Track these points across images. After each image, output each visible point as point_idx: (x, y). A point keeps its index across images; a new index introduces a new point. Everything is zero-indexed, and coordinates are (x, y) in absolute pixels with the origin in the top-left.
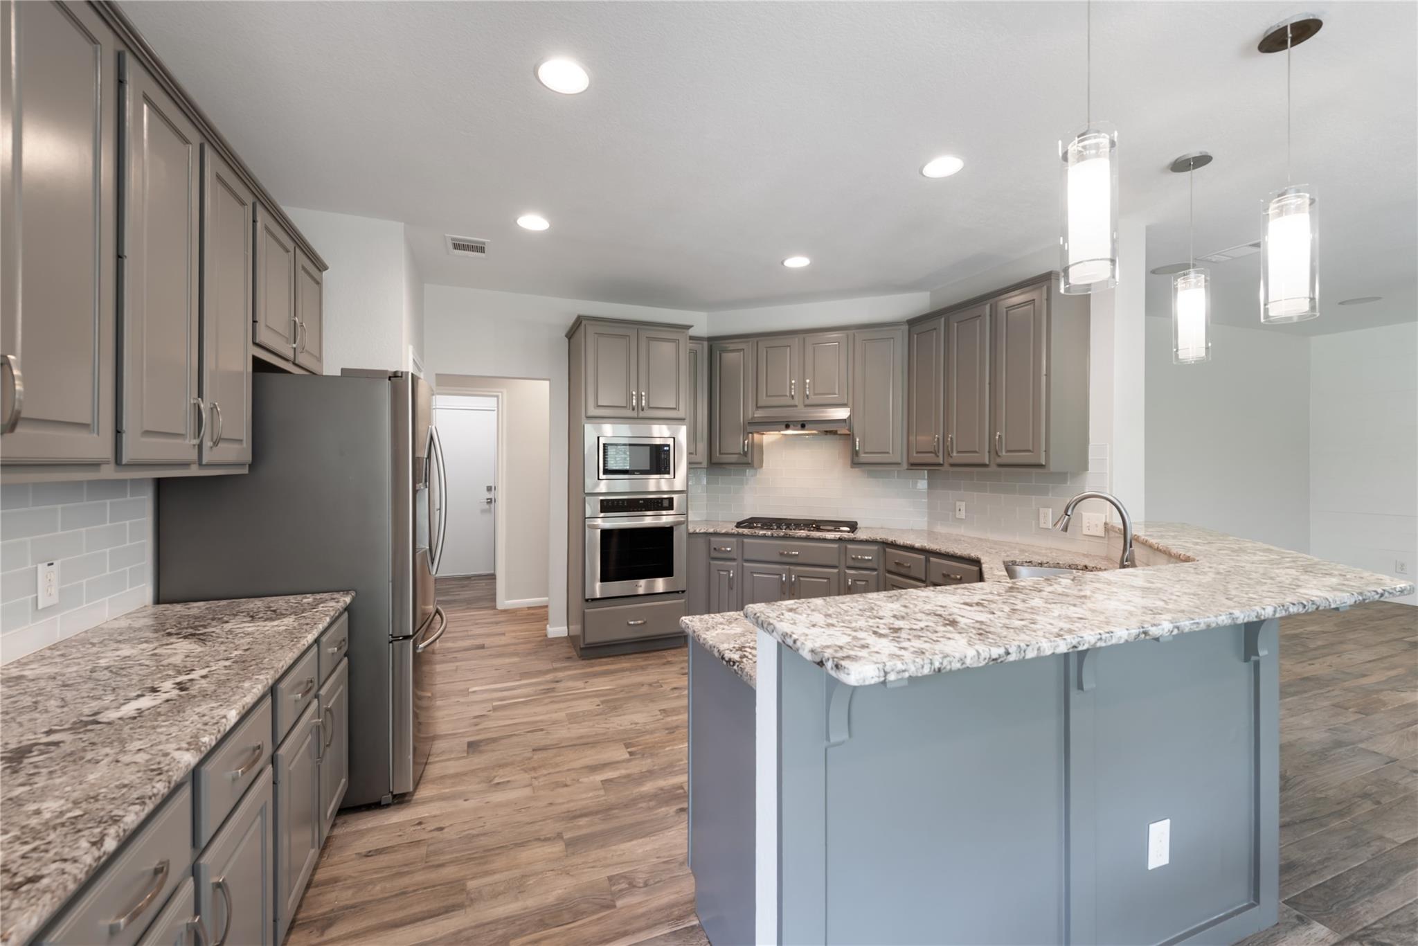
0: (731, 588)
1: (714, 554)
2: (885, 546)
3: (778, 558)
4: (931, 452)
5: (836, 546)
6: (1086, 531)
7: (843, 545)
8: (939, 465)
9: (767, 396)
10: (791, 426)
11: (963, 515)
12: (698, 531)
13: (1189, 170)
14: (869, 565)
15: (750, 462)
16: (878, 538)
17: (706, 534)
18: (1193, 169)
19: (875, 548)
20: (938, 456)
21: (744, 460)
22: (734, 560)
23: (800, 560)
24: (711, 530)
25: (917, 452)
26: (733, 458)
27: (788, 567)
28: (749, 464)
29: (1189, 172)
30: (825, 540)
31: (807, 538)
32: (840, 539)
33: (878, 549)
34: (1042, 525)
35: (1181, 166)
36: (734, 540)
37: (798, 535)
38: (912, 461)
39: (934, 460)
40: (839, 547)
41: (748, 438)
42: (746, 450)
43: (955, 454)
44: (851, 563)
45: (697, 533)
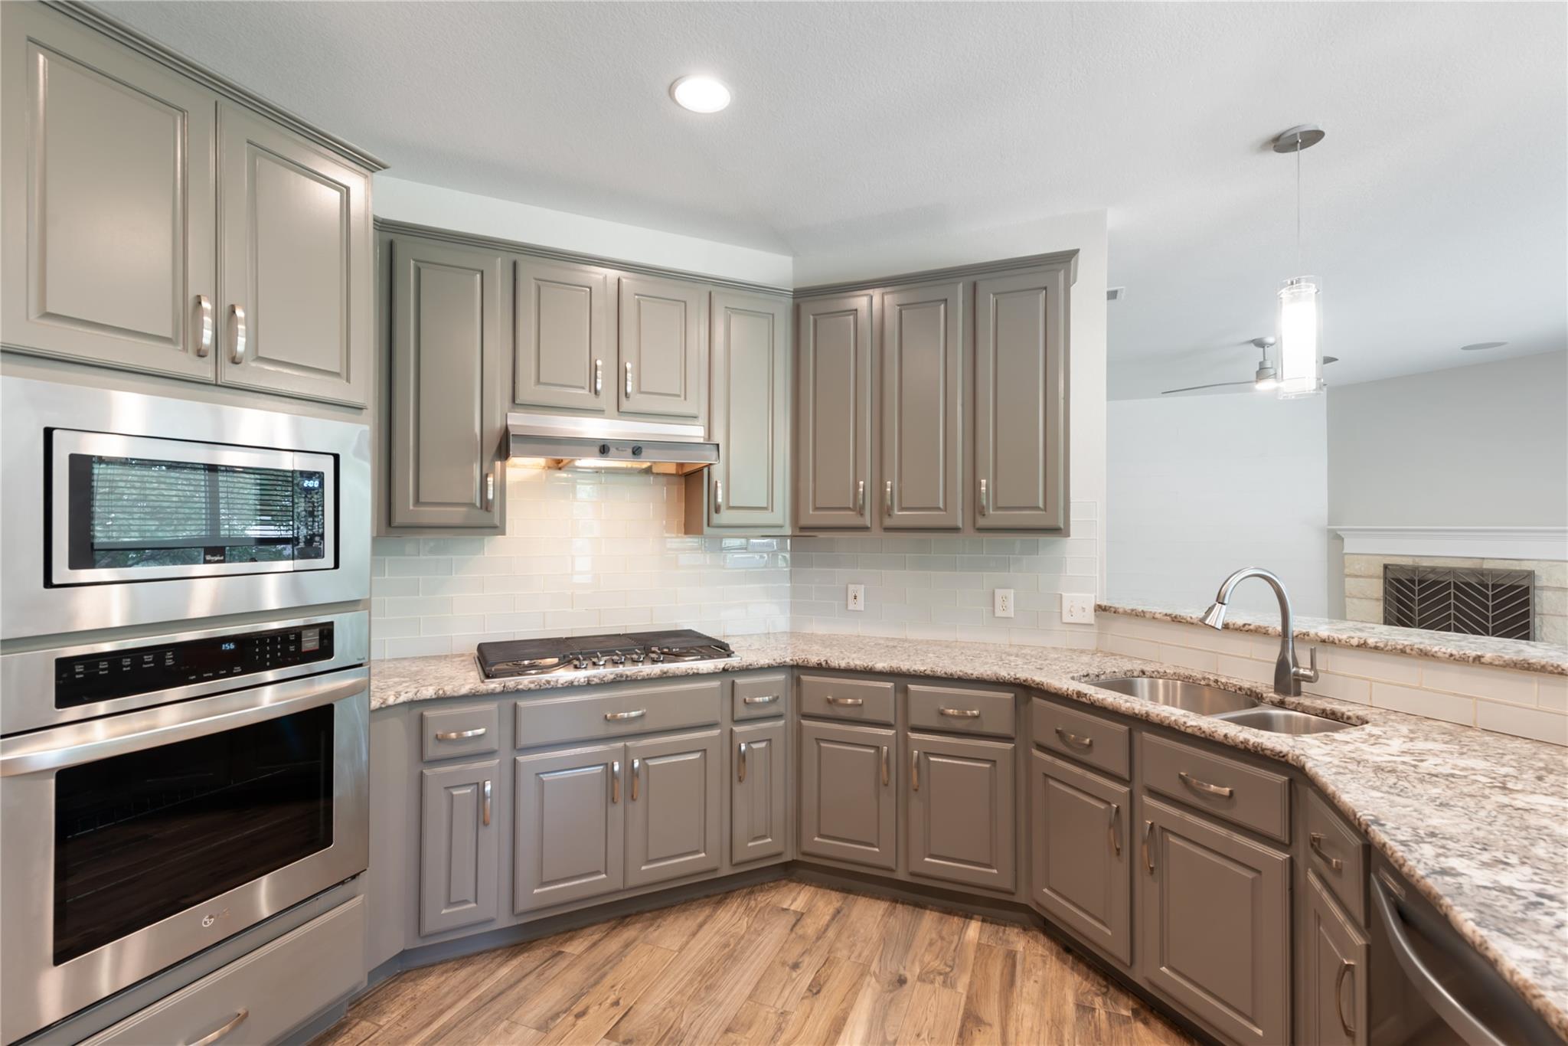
0: (481, 820)
1: (433, 751)
2: (796, 672)
3: (601, 730)
4: (848, 509)
5: (715, 684)
6: (1067, 618)
7: (728, 679)
8: (865, 529)
9: (538, 381)
10: (613, 450)
11: (860, 605)
12: (391, 701)
13: (1296, 150)
14: (773, 710)
15: (497, 522)
16: (788, 660)
17: (412, 704)
18: (1301, 149)
19: (780, 677)
20: (862, 515)
21: (481, 517)
22: (489, 754)
23: (649, 725)
24: (428, 692)
25: (816, 509)
26: (456, 515)
27: (620, 744)
28: (495, 527)
29: (1297, 152)
30: (697, 676)
31: (665, 678)
32: (724, 670)
33: (786, 678)
34: (999, 613)
35: (1284, 143)
36: (491, 707)
37: (644, 673)
38: (804, 521)
39: (857, 521)
40: (722, 685)
41: (492, 470)
42: (490, 496)
43: (896, 512)
44: (741, 712)
45: (389, 707)
